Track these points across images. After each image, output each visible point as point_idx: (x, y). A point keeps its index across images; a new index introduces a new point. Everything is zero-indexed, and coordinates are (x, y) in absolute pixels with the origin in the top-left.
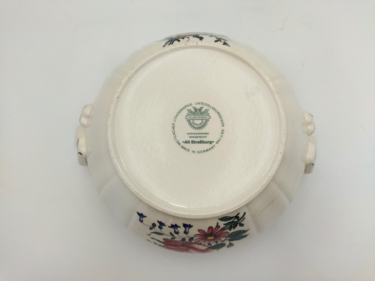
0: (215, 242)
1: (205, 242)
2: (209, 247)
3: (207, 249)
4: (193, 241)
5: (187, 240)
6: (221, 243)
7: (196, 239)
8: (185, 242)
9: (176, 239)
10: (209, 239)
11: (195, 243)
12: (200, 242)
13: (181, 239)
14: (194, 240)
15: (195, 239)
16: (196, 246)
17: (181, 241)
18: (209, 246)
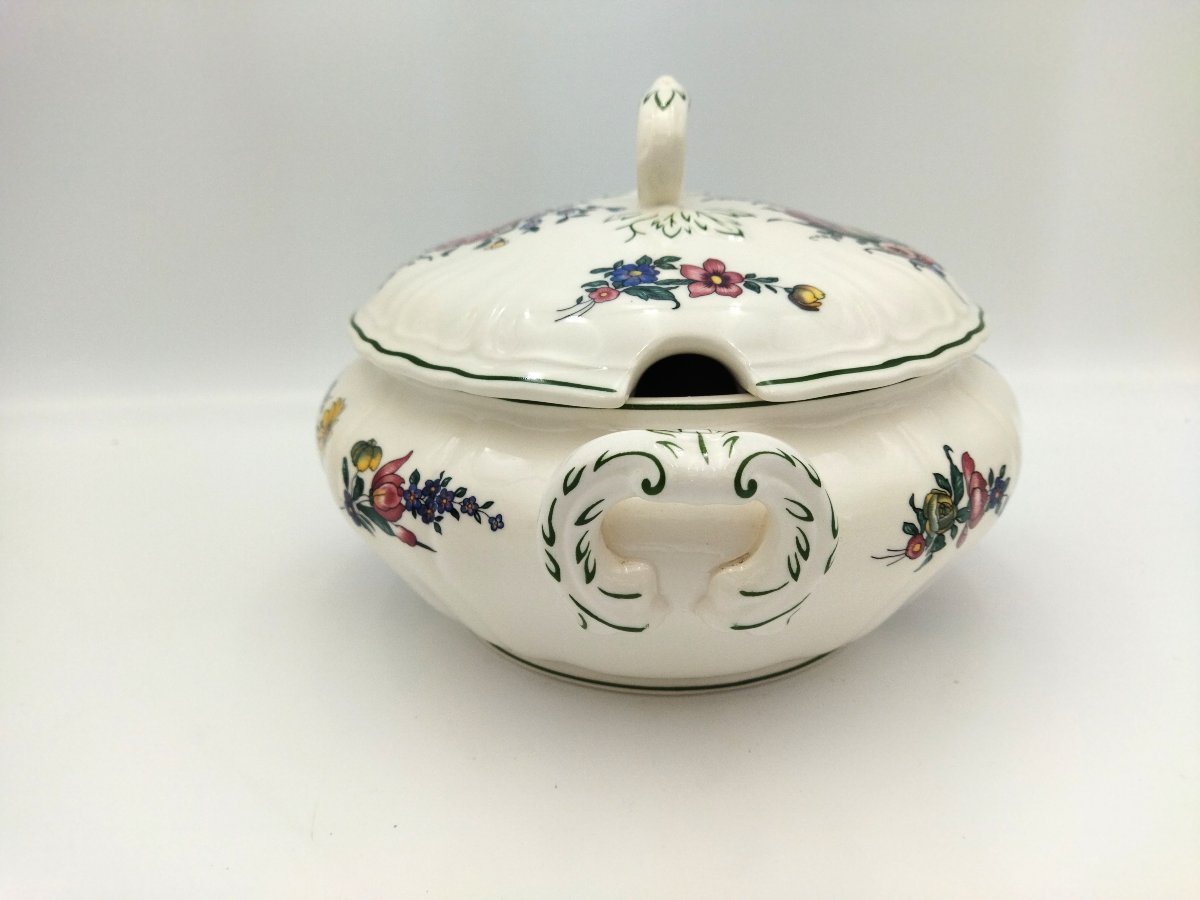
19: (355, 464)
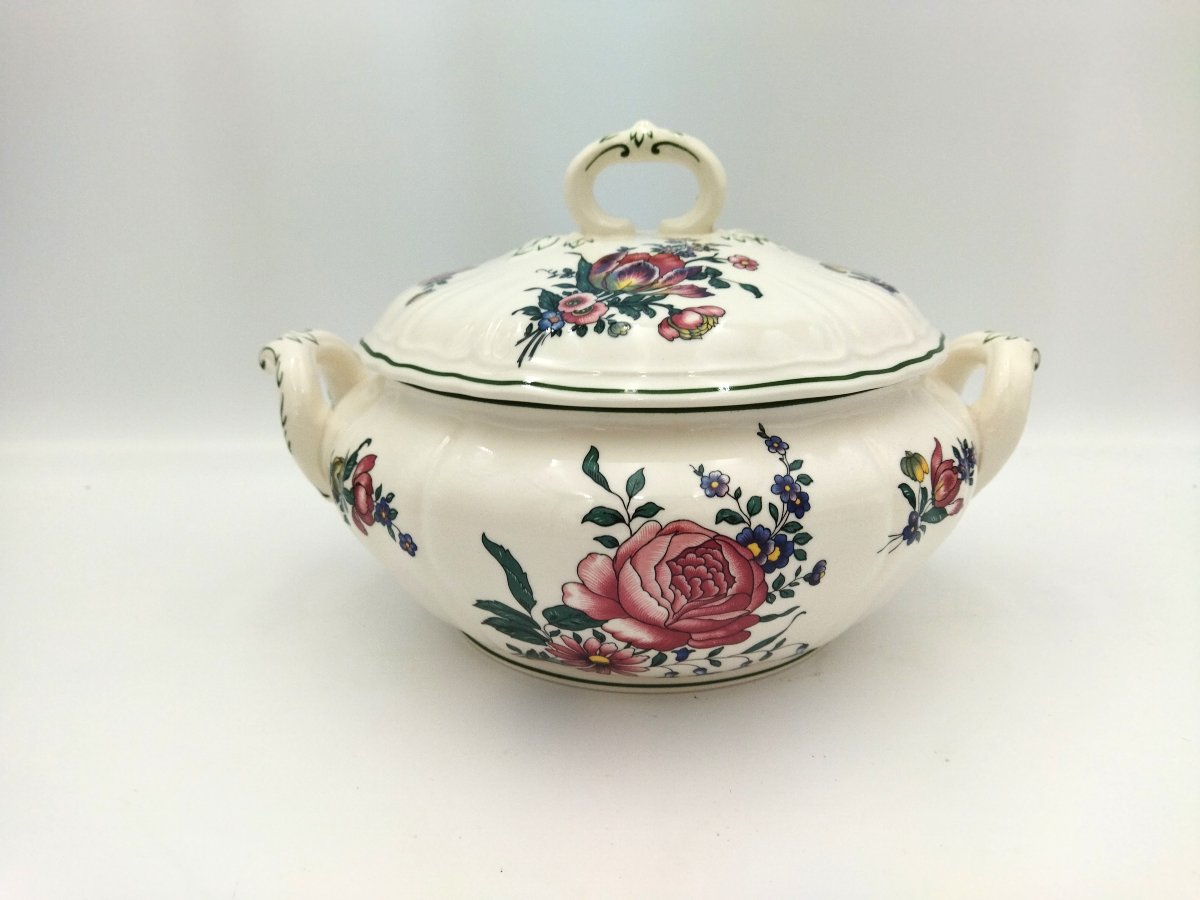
0: (584, 640)
1: (613, 648)
2: (601, 626)
3: (607, 621)
4: (653, 653)
5: (671, 656)
6: (564, 632)
7: (645, 660)
8: (678, 649)
9: (706, 652)
10: (605, 656)
11: (647, 647)
12: (630, 651)
13: (692, 656)
14: (649, 657)
15: (649, 663)
16: (643, 636)
17: (692, 651)
18: (599, 629)
19: (914, 479)
